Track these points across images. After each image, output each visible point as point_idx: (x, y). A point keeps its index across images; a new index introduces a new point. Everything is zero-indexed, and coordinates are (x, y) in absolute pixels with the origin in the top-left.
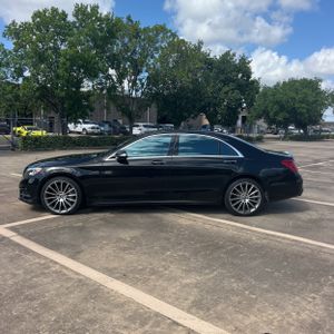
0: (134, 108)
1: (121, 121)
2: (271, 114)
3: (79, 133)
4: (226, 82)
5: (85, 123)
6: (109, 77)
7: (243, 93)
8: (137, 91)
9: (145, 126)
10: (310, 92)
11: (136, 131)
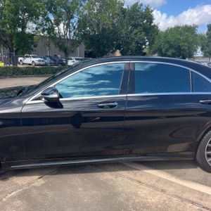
0: (68, 45)
1: (59, 56)
2: (164, 50)
3: (30, 64)
4: (135, 26)
5: (34, 57)
6: (48, 20)
7: (147, 34)
8: (70, 32)
9: (76, 59)
10: (190, 35)
11: (70, 63)
